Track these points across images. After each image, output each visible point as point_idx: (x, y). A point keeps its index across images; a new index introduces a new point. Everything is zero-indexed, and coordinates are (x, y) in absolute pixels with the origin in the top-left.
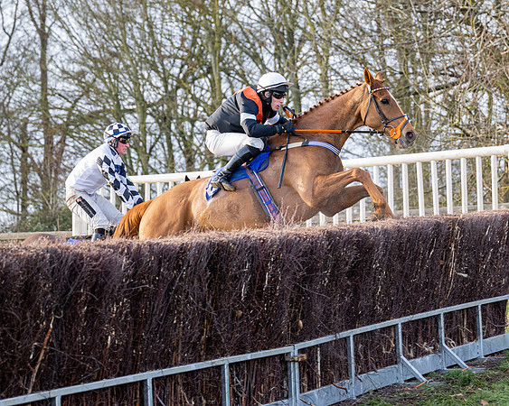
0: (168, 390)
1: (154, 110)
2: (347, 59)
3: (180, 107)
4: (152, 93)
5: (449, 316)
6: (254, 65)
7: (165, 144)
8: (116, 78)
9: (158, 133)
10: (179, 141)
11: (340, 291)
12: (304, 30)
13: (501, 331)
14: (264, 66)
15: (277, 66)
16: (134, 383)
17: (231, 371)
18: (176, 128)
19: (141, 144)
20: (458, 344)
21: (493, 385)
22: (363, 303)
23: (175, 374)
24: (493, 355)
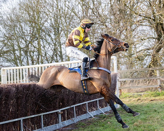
1: (23, 50)
3: (30, 49)
6: (49, 37)
9: (24, 55)
10: (30, 58)
16: (17, 121)
18: (29, 54)
19: (20, 58)
20: (102, 108)
23: (28, 118)
24: (111, 110)
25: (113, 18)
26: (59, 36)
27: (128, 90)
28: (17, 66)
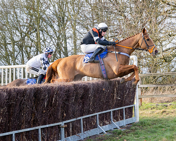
0: (20, 137)
1: (17, 44)
2: (82, 27)
3: (26, 42)
4: (17, 38)
5: (114, 112)
6: (51, 29)
7: (21, 55)
8: (5, 33)
9: (19, 51)
10: (26, 54)
11: (78, 104)
12: (68, 17)
13: (131, 117)
14: (54, 29)
15: (59, 29)
16: (8, 135)
17: (41, 131)
18: (25, 49)
19: (13, 55)
20: (117, 121)
21: (128, 135)
22: (86, 107)
23: (22, 132)
24: (128, 124)
25: (133, 7)
26: (64, 28)
27: (151, 99)
28: (9, 64)
